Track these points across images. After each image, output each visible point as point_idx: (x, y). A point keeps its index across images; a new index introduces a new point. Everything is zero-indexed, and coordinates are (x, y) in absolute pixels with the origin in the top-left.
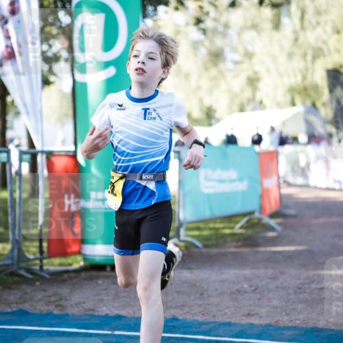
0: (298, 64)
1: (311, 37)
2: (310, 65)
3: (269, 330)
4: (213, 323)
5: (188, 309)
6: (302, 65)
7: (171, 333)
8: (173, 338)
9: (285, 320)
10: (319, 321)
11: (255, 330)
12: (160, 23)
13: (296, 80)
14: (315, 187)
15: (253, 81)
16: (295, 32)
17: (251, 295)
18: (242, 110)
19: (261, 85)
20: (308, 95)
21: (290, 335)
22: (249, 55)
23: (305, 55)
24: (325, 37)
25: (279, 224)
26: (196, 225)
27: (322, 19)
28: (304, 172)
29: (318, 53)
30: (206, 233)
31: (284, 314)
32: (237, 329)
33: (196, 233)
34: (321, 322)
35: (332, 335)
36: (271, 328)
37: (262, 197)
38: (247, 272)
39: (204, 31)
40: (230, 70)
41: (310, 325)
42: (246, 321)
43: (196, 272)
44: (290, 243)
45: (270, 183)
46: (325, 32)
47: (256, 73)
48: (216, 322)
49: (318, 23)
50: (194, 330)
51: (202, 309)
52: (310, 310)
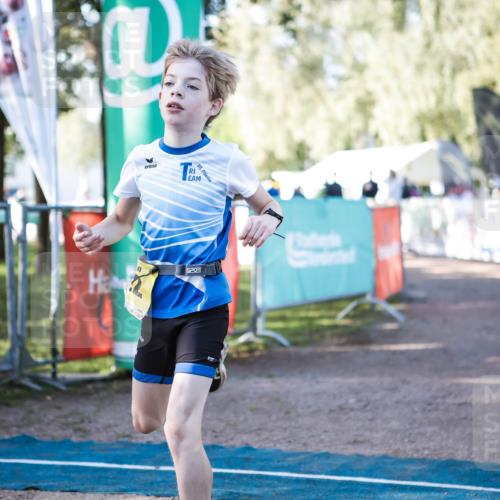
0: (431, 80)
1: (450, 41)
2: (448, 81)
3: (385, 463)
4: (303, 453)
5: (267, 434)
6: (436, 81)
7: (243, 468)
8: (245, 475)
9: (408, 450)
10: (457, 450)
11: (365, 464)
12: (229, 21)
13: (428, 103)
14: (455, 259)
15: (365, 106)
16: (427, 34)
17: (359, 414)
18: (348, 147)
19: (376, 111)
20: (445, 126)
21: (415, 471)
22: (359, 68)
23: (441, 67)
24: (469, 41)
25: (401, 312)
26: (280, 314)
27: (467, 15)
28: (438, 236)
29: (460, 65)
30: (294, 325)
31: (406, 440)
32: (339, 462)
33: (280, 325)
34: (460, 452)
36: (387, 461)
37: (376, 273)
38: (353, 381)
39: (294, 33)
40: (331, 90)
41: (445, 456)
42: (351, 450)
43: (279, 381)
44: (417, 338)
45: (389, 252)
46: (471, 34)
47: (369, 93)
48: (308, 453)
49: (460, 21)
50: (276, 464)
51: (287, 434)
52: (445, 436)
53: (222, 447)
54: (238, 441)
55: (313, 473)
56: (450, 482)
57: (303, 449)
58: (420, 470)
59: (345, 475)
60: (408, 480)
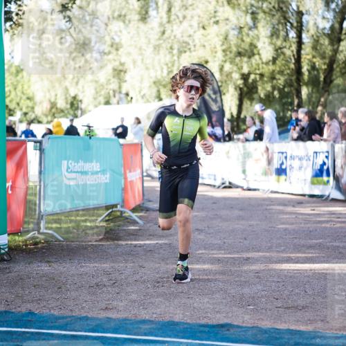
3: (126, 324)
4: (70, 317)
5: (45, 303)
7: (26, 328)
8: (28, 333)
9: (144, 315)
10: (176, 314)
11: (112, 324)
13: (162, 74)
15: (119, 73)
16: (161, 24)
17: (109, 289)
18: (107, 103)
19: (127, 77)
21: (146, 329)
22: (116, 46)
25: (140, 218)
26: (56, 217)
27: (189, 13)
30: (64, 226)
31: (141, 307)
32: (94, 323)
33: (54, 226)
34: (177, 316)
35: (187, 328)
36: (128, 322)
37: (125, 190)
38: (106, 266)
41: (167, 319)
42: (103, 315)
43: (55, 265)
45: (134, 176)
46: (191, 26)
47: (122, 64)
48: (73, 316)
49: (184, 17)
50: (48, 325)
51: (59, 303)
52: (168, 304)
53: (12, 313)
54: (24, 309)
55: (76, 331)
56: (170, 337)
57: (70, 314)
58: (150, 328)
59: (98, 332)
60: (141, 335)
